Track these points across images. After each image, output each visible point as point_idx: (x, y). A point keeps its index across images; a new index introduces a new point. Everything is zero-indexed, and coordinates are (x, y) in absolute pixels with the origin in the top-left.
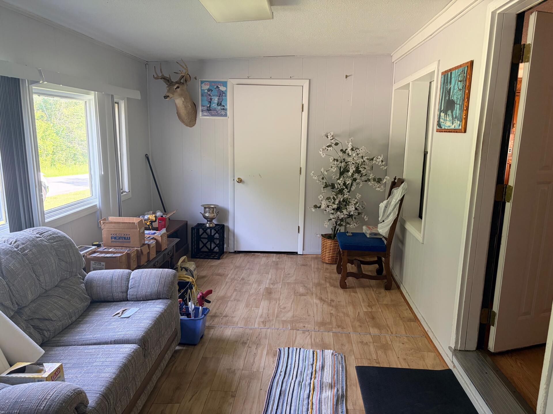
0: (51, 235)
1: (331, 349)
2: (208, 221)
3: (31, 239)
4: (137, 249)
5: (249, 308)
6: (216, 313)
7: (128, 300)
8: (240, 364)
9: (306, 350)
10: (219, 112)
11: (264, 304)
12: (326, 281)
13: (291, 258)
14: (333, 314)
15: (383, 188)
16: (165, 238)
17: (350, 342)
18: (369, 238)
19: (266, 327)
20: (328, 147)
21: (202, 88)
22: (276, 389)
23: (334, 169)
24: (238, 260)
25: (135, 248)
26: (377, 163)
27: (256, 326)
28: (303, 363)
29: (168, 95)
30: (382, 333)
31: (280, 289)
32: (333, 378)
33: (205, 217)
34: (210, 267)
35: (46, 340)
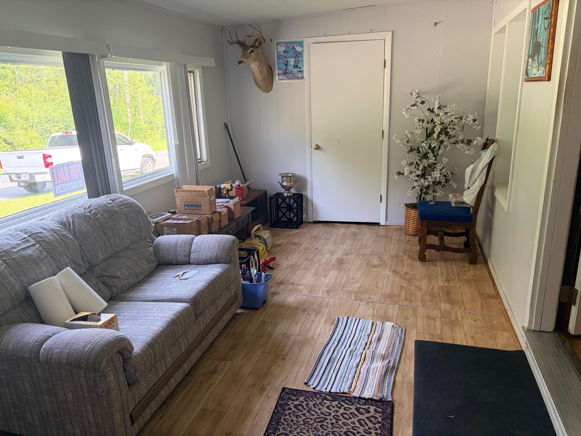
0: (122, 201)
1: (392, 321)
2: (286, 190)
3: (103, 205)
4: (207, 217)
5: (316, 277)
6: (283, 280)
7: (190, 264)
8: (296, 329)
9: (366, 320)
10: (296, 75)
11: (333, 274)
12: (404, 253)
13: (372, 229)
14: (404, 287)
15: (473, 151)
16: (238, 207)
17: (415, 316)
18: (455, 207)
19: (329, 297)
20: (412, 106)
21: (278, 51)
22: (327, 356)
23: (419, 132)
24: (316, 230)
25: (206, 215)
26: (468, 123)
27: (320, 294)
28: (359, 333)
29: (243, 60)
30: (454, 308)
31: (353, 259)
32: (387, 349)
33: (283, 186)
34: (287, 236)
35: (114, 295)
